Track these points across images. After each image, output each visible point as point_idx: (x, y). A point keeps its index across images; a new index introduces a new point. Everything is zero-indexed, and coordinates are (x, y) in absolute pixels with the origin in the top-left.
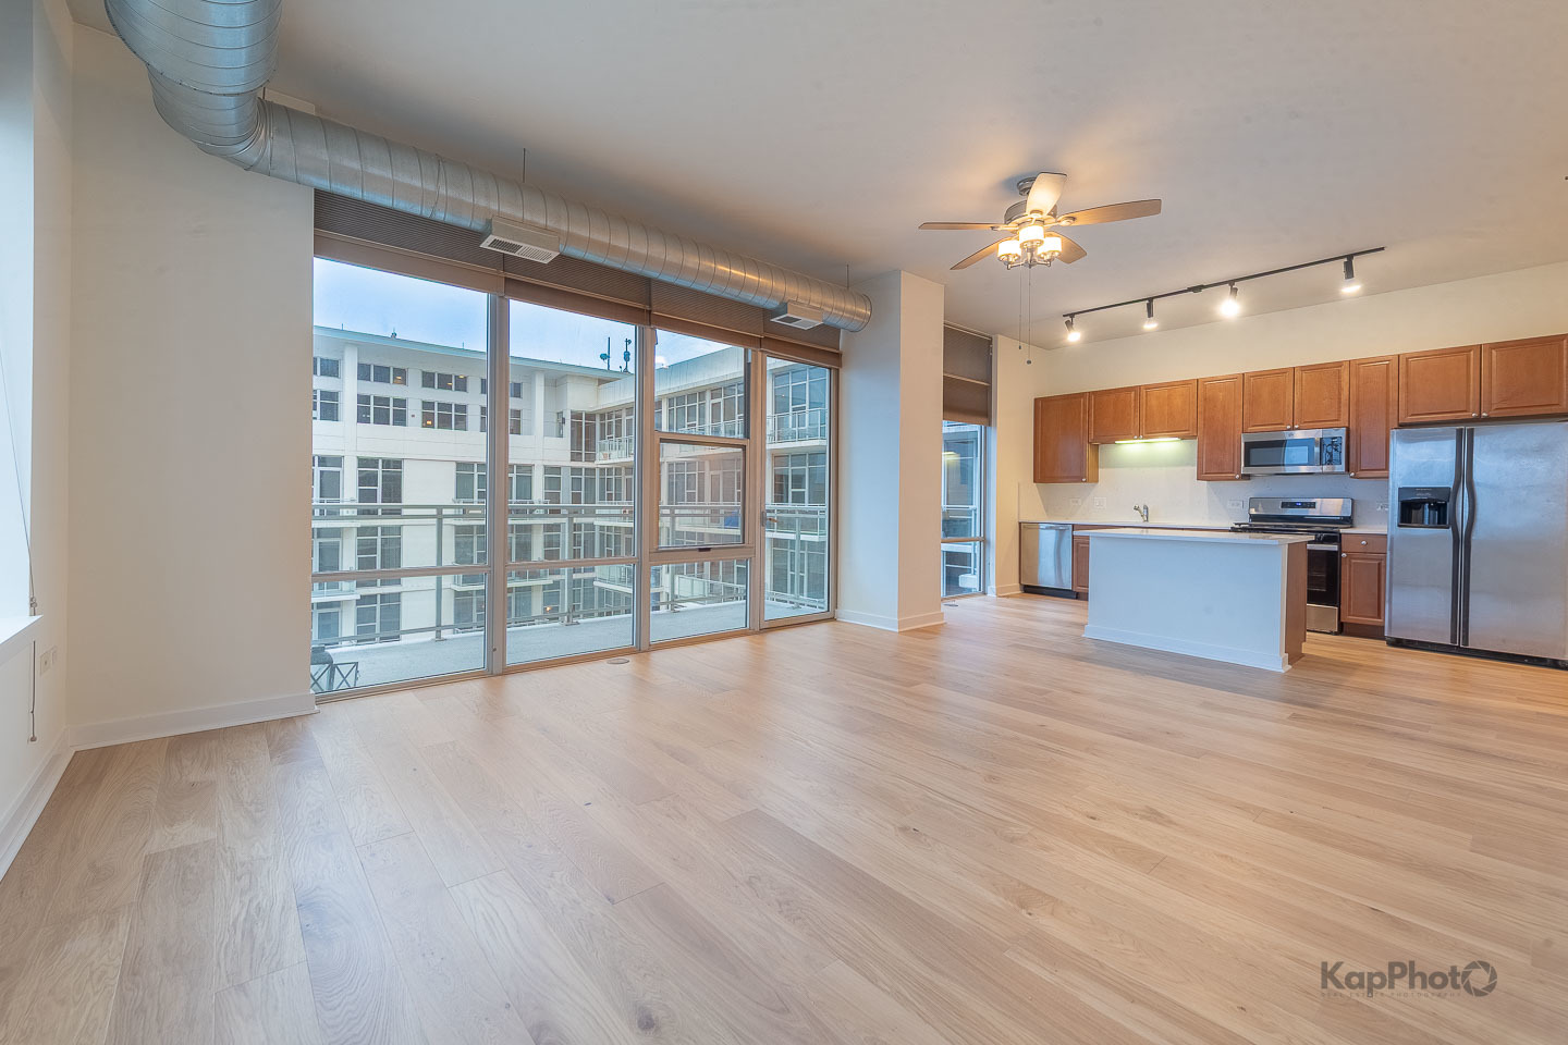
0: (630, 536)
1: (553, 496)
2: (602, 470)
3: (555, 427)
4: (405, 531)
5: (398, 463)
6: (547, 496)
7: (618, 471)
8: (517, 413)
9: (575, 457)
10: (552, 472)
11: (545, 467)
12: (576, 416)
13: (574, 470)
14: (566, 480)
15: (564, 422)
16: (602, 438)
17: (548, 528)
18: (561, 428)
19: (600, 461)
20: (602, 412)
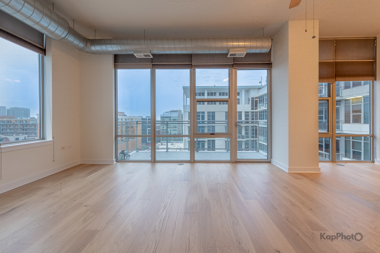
0: (266, 129)
1: (247, 119)
2: (260, 112)
3: (248, 102)
4: (216, 127)
5: (214, 112)
6: (246, 119)
7: (263, 112)
8: (239, 99)
9: (252, 109)
10: (247, 113)
11: (245, 112)
12: (253, 98)
13: (252, 112)
14: (250, 115)
15: (249, 101)
16: (259, 103)
17: (246, 127)
18: (249, 102)
19: (258, 110)
20: (259, 97)
